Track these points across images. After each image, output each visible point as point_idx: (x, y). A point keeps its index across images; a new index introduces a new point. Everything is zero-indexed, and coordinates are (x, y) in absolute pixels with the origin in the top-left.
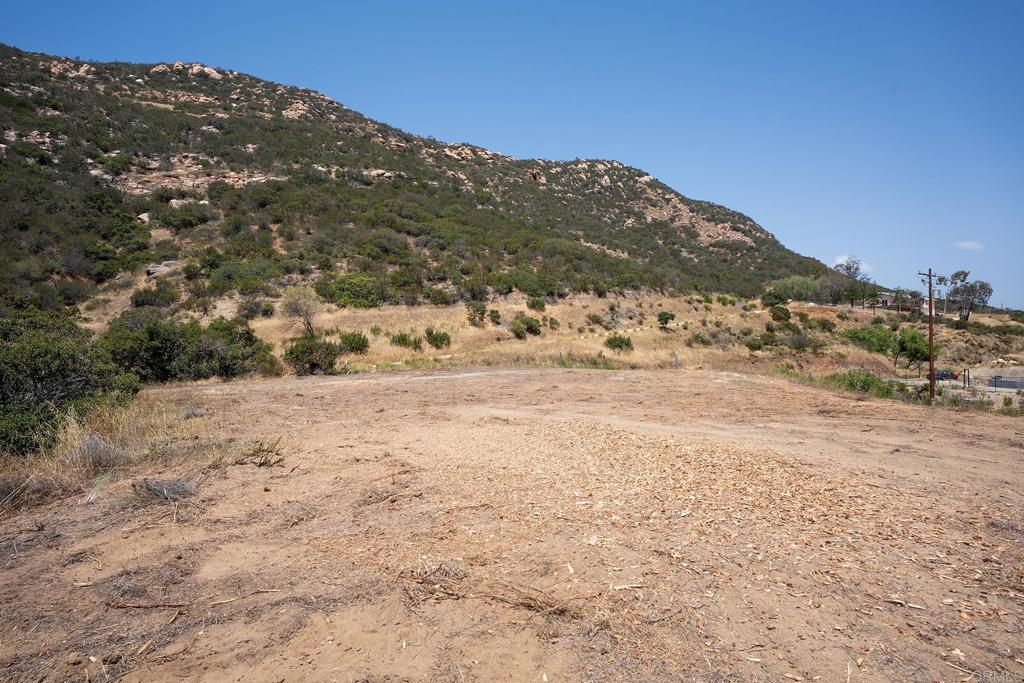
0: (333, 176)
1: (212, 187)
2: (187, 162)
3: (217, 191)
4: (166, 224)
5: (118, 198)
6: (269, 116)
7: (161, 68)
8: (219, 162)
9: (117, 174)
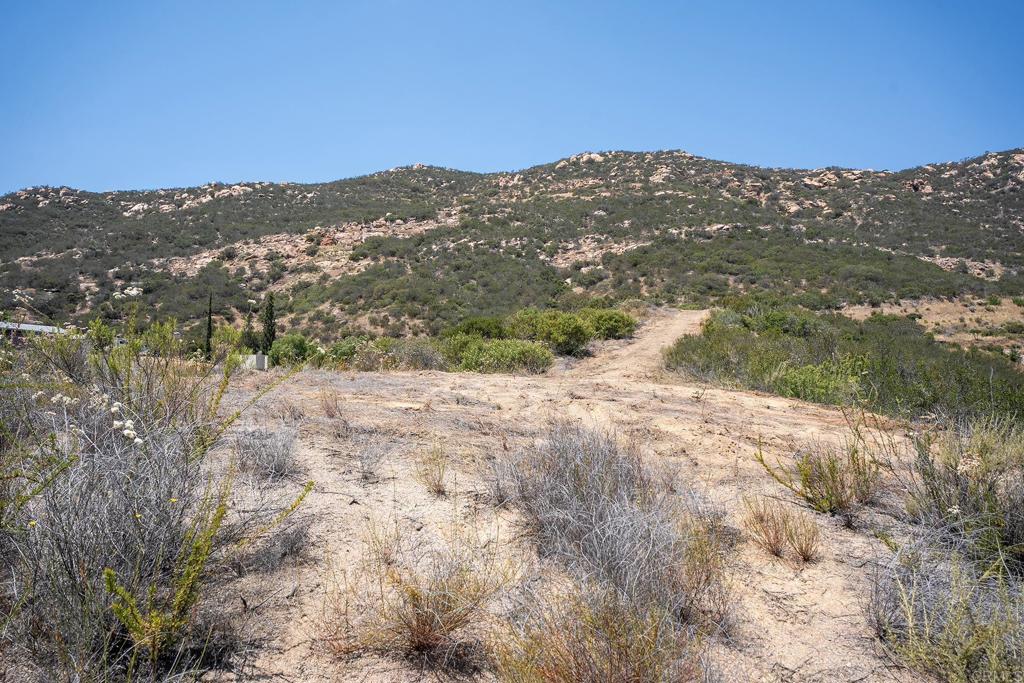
0: (683, 236)
1: (604, 256)
2: (588, 241)
3: (608, 259)
4: (580, 284)
5: (554, 270)
6: (639, 185)
7: (562, 164)
8: (607, 238)
9: (552, 256)
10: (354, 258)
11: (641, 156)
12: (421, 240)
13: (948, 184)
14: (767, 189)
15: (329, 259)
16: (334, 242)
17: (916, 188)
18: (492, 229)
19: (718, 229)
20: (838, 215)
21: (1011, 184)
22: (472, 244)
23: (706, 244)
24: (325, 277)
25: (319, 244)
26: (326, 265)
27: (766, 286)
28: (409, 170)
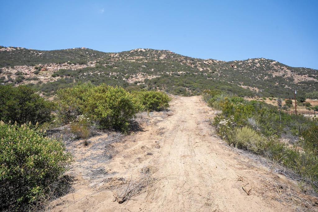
0: (171, 75)
2: (140, 75)
3: (146, 81)
5: (128, 84)
6: (156, 59)
7: (132, 51)
8: (146, 74)
9: (128, 79)
10: (54, 76)
11: (157, 51)
12: (80, 71)
13: (240, 66)
14: (194, 64)
15: (44, 76)
16: (46, 70)
17: (233, 67)
18: (107, 69)
19: (182, 73)
20: (213, 72)
21: (255, 67)
22: (99, 73)
23: (178, 77)
24: (40, 82)
25: (40, 70)
26: (42, 78)
27: (198, 92)
28: (80, 49)
